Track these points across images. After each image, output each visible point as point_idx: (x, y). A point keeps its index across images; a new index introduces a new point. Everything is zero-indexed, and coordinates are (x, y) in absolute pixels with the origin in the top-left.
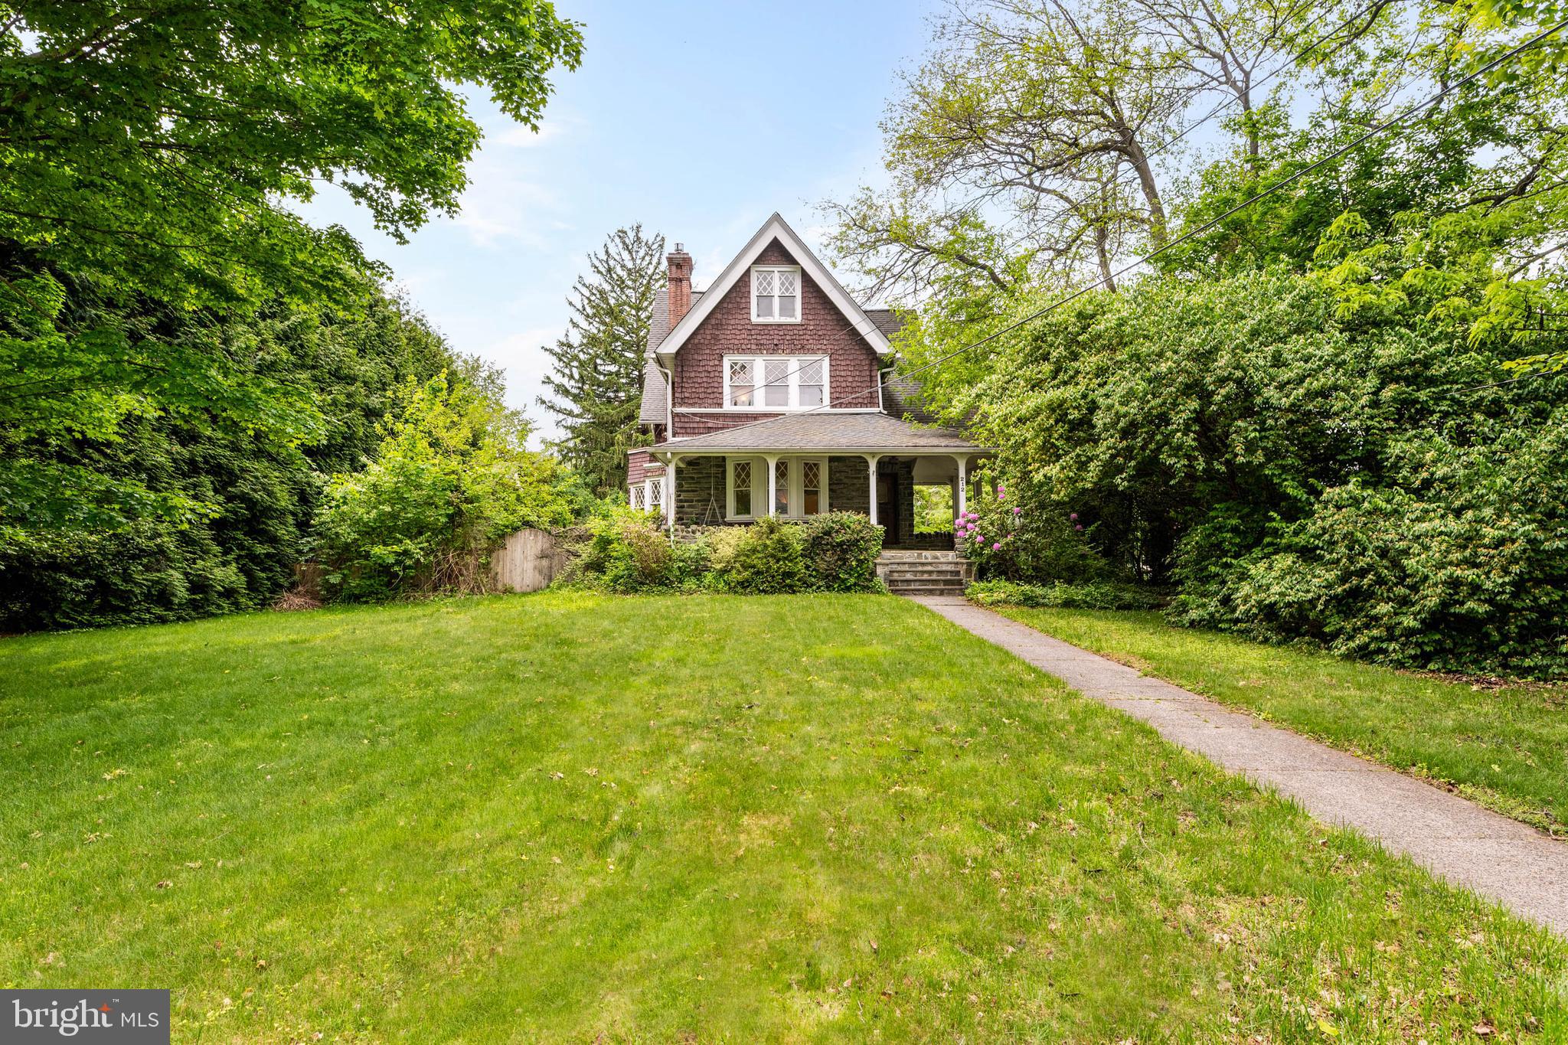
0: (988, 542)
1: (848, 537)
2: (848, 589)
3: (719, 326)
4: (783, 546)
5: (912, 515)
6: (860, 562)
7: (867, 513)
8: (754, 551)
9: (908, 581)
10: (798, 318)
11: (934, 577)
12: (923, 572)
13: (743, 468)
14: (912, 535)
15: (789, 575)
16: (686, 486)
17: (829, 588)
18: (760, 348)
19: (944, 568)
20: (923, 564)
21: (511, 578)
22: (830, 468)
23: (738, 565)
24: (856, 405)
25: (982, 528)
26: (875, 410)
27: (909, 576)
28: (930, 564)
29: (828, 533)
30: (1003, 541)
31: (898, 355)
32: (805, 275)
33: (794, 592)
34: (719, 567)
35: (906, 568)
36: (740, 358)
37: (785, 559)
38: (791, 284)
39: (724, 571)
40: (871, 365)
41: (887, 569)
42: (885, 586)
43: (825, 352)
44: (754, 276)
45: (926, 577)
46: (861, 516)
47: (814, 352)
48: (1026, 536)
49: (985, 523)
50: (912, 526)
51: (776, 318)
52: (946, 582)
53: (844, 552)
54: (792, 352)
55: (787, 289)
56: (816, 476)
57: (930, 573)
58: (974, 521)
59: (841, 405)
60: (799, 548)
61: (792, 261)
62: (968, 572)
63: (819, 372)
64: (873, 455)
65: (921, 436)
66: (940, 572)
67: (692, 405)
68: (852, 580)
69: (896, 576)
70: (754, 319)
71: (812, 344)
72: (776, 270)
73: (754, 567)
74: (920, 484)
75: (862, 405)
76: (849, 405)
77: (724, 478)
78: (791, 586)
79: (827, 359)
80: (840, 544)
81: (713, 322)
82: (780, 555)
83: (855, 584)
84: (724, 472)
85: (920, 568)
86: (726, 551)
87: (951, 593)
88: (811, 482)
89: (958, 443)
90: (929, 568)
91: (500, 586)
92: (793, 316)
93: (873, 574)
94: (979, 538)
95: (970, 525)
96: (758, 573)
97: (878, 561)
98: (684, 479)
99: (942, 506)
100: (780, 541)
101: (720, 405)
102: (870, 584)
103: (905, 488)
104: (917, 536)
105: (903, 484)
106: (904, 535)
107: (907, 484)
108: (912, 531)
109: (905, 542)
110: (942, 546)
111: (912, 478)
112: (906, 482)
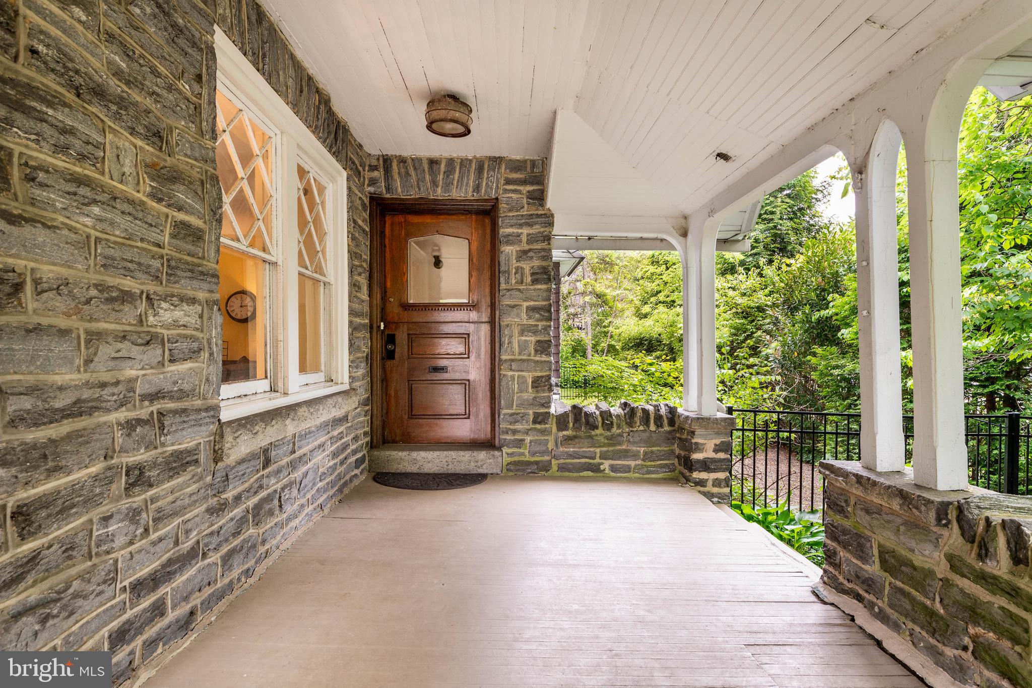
14: (544, 419)
103: (523, 255)
104: (562, 421)
105: (513, 239)
106: (515, 418)
107: (531, 239)
108: (547, 404)
109: (519, 443)
110: (647, 457)
111: (548, 219)
112: (525, 231)
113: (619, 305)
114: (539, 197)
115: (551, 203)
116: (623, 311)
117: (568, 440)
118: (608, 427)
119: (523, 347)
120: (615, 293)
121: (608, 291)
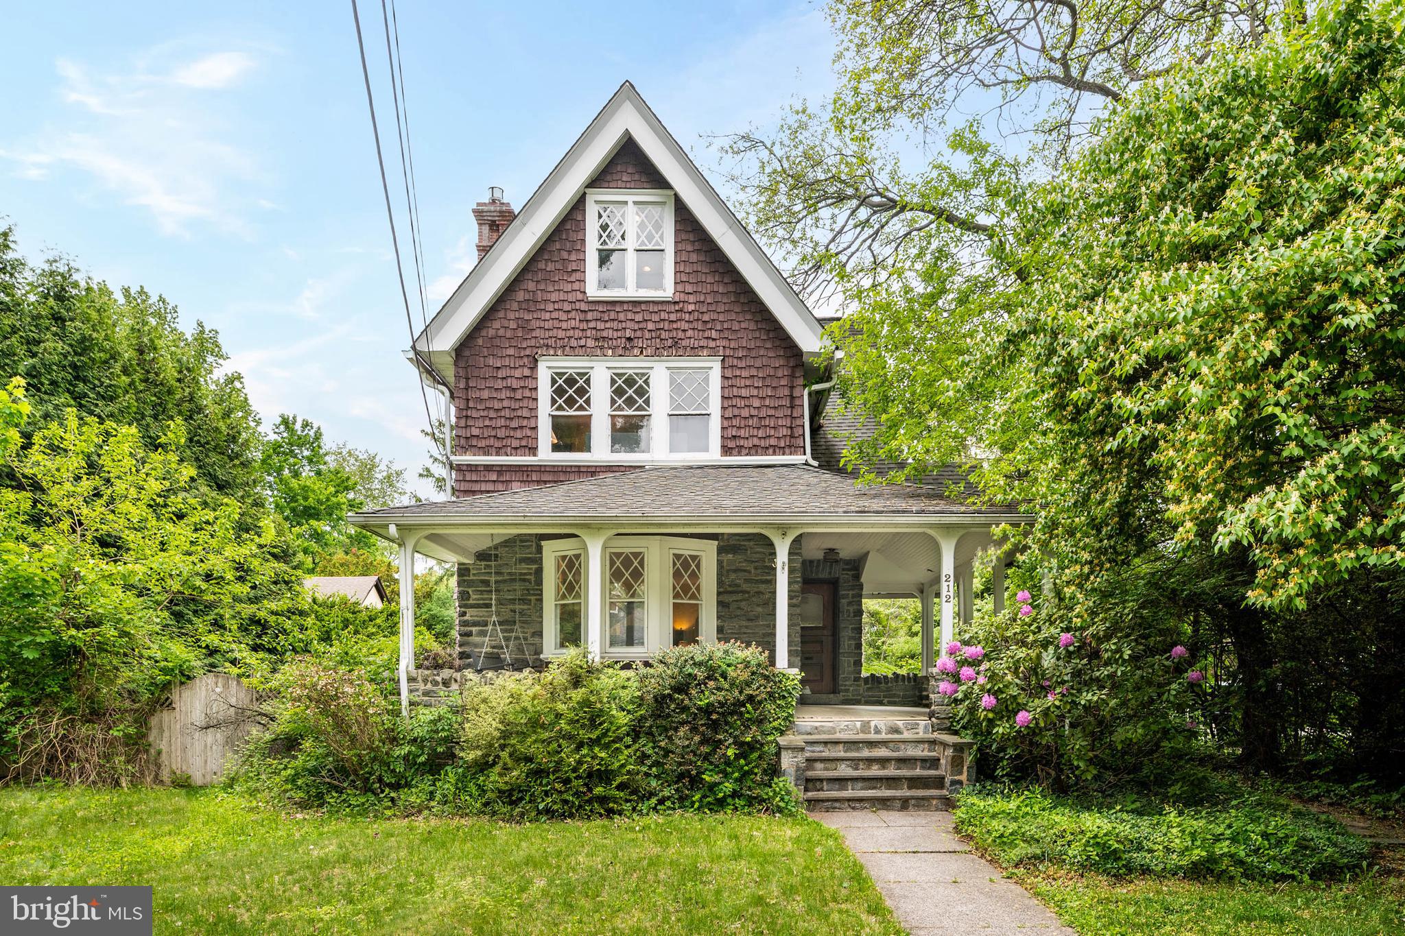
0: (1007, 709)
1: (720, 696)
2: (721, 803)
3: (531, 304)
4: (593, 716)
5: (859, 646)
6: (746, 750)
7: (768, 644)
8: (535, 724)
9: (842, 782)
10: (667, 291)
11: (891, 771)
12: (870, 761)
13: (571, 565)
14: (857, 679)
15: (604, 776)
16: (474, 598)
17: (683, 801)
18: (602, 345)
19: (912, 752)
20: (871, 744)
21: (184, 760)
22: (720, 563)
23: (504, 755)
24: (765, 450)
25: (993, 677)
26: (798, 459)
27: (844, 770)
28: (884, 743)
29: (681, 688)
30: (1039, 704)
31: (839, 354)
32: (682, 211)
33: (610, 813)
34: (471, 756)
35: (840, 752)
36: (571, 365)
37: (596, 742)
38: (658, 227)
39: (483, 766)
40: (792, 376)
41: (801, 758)
42: (798, 793)
43: (713, 353)
44: (591, 210)
45: (875, 771)
46: (753, 654)
47: (694, 351)
48: (1087, 697)
49: (1000, 666)
50: (858, 663)
51: (631, 291)
52: (914, 782)
53: (715, 726)
54: (657, 353)
55: (650, 238)
56: (694, 576)
57: (883, 762)
58: (974, 662)
59: (740, 450)
60: (623, 719)
61: (658, 181)
62: (957, 763)
63: (704, 388)
64: (783, 529)
65: (875, 496)
66: (903, 761)
67: (486, 451)
68: (728, 786)
69: (819, 771)
70: (593, 290)
71: (692, 337)
72: (630, 199)
73: (529, 759)
74: (872, 596)
75: (776, 449)
76: (754, 450)
77: (539, 582)
78: (603, 800)
79: (716, 365)
80: (707, 710)
81: (521, 296)
82: (584, 735)
83: (735, 794)
84: (539, 571)
85: (866, 753)
86: (482, 726)
87: (921, 804)
88: (685, 588)
89: (942, 506)
90: (882, 752)
91: (165, 775)
92: (660, 287)
93: (774, 771)
94: (987, 701)
95: (966, 671)
96: (539, 773)
97: (782, 741)
98: (470, 584)
99: (902, 632)
100: (586, 703)
101: (533, 450)
102: (767, 792)
103: (850, 604)
104: (866, 679)
105: (846, 596)
106: (846, 679)
107: (853, 596)
108: (860, 672)
109: (847, 691)
110: (904, 697)
111: (861, 587)
112: (851, 593)
113: (893, 624)
114: (857, 577)
115: (863, 580)
116: (896, 630)
117: (869, 689)
118: (887, 683)
119: (849, 646)
120: (887, 612)
121: (881, 609)
